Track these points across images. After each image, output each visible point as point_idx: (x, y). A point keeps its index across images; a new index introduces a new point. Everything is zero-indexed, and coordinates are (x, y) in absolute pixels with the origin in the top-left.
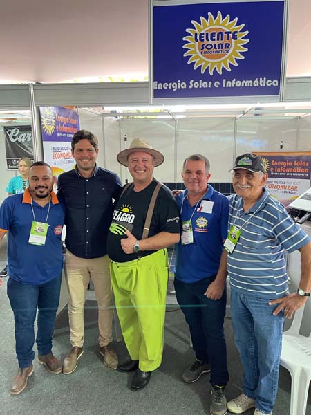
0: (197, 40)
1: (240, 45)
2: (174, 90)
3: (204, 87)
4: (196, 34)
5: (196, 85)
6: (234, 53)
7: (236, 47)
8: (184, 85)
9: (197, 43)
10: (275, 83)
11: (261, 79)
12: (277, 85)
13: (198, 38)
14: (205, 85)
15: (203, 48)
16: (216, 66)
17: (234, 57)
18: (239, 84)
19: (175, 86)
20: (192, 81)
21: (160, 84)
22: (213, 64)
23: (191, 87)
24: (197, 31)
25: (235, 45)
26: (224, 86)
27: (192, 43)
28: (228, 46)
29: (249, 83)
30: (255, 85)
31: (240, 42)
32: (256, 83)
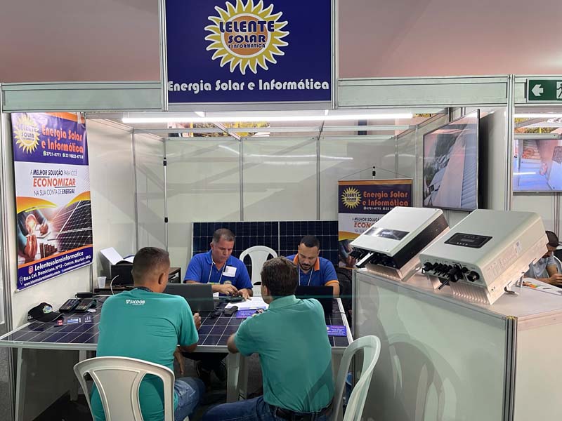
0: (222, 31)
1: (278, 38)
2: (196, 92)
3: (235, 89)
4: (221, 24)
5: (224, 87)
6: (271, 47)
7: (273, 41)
8: (208, 87)
9: (223, 34)
10: (325, 85)
11: (307, 80)
12: (328, 88)
13: (224, 28)
14: (236, 86)
16: (248, 63)
17: (271, 53)
18: (279, 86)
19: (196, 88)
20: (218, 82)
21: (177, 85)
22: (245, 61)
23: (217, 89)
25: (272, 37)
26: (261, 88)
27: (216, 34)
28: (263, 39)
29: (292, 85)
30: (300, 88)
31: (278, 34)
32: (301, 86)
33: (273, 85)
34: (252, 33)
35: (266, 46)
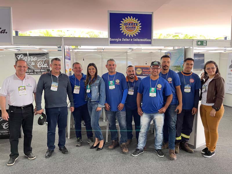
1: (138, 28)
4: (124, 23)
5: (125, 40)
6: (137, 30)
7: (137, 28)
8: (120, 40)
9: (125, 26)
10: (150, 40)
11: (145, 39)
13: (125, 24)
14: (128, 40)
15: (127, 28)
16: (131, 34)
17: (137, 31)
18: (138, 40)
19: (117, 40)
20: (123, 39)
21: (112, 39)
22: (130, 33)
23: (123, 40)
24: (124, 22)
26: (134, 41)
27: (123, 26)
28: (135, 28)
29: (142, 40)
30: (144, 41)
34: (132, 26)
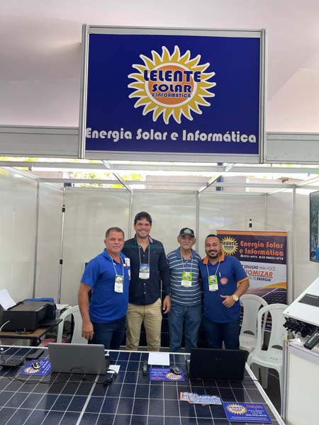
0: (147, 79)
1: (204, 89)
2: (115, 141)
3: (157, 138)
4: (146, 72)
5: (146, 136)
7: (199, 91)
8: (128, 135)
9: (147, 82)
10: (252, 139)
11: (233, 133)
12: (255, 141)
13: (149, 76)
14: (158, 136)
15: (155, 89)
16: (172, 112)
18: (204, 137)
19: (116, 135)
20: (140, 130)
21: (96, 132)
23: (138, 138)
24: (147, 68)
25: (198, 88)
26: (184, 139)
27: (140, 82)
28: (188, 88)
29: (217, 137)
30: (226, 140)
31: (204, 85)
32: (227, 138)
33: (197, 136)
34: (178, 82)
35: (192, 96)
